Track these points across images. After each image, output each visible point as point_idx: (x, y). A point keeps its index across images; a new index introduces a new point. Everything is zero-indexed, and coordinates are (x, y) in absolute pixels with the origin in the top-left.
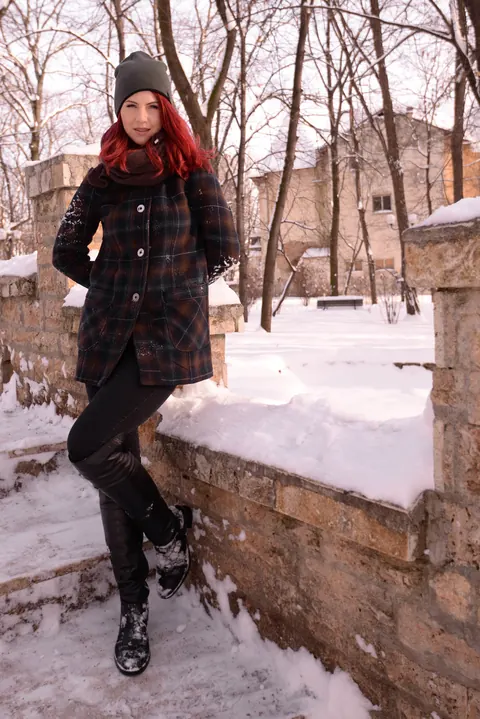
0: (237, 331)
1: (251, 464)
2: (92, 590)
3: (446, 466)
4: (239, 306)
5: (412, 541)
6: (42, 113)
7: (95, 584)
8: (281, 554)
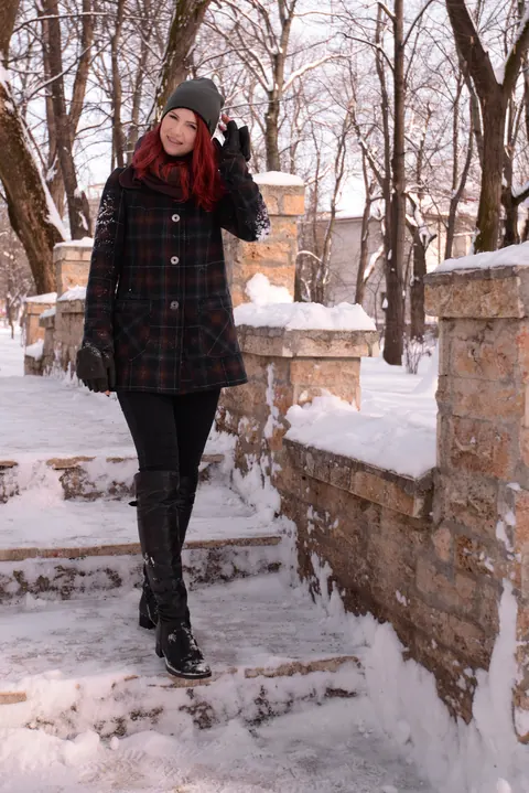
0: (370, 355)
1: (338, 456)
2: (219, 568)
3: (440, 446)
4: (373, 332)
5: (418, 504)
6: (286, 69)
7: (221, 564)
8: (358, 534)
